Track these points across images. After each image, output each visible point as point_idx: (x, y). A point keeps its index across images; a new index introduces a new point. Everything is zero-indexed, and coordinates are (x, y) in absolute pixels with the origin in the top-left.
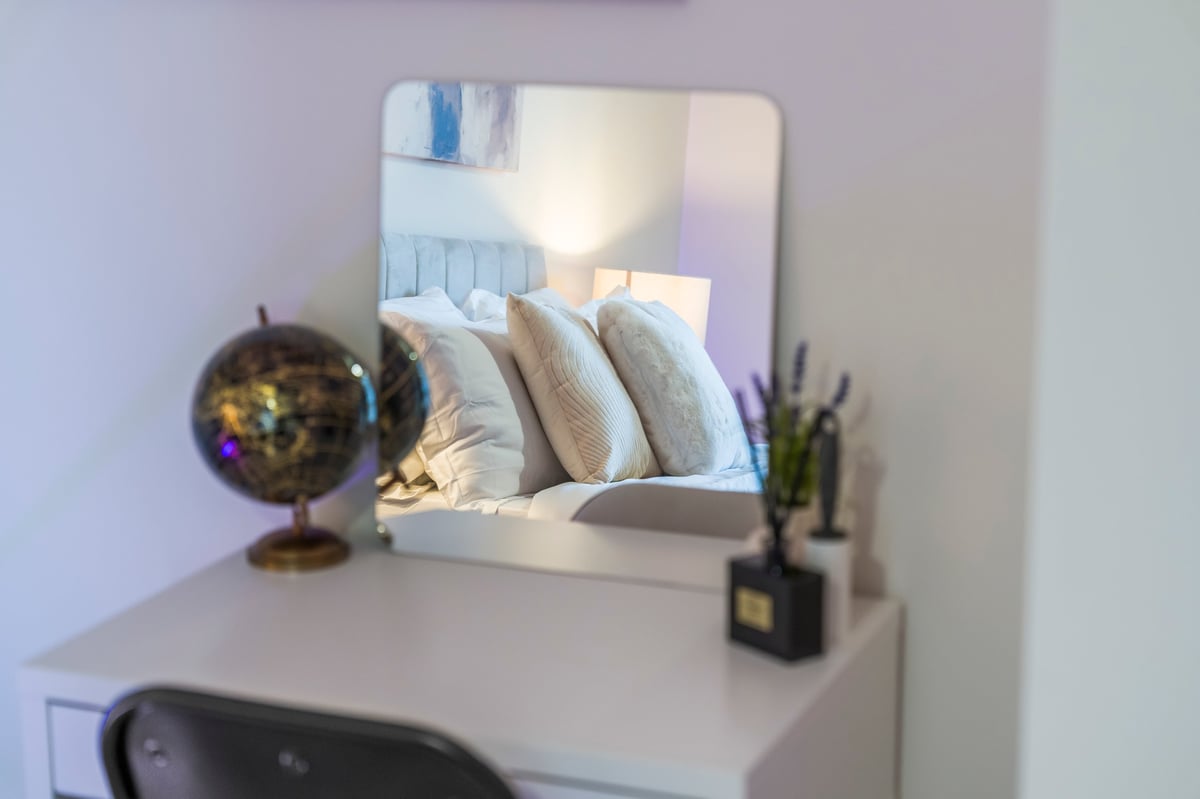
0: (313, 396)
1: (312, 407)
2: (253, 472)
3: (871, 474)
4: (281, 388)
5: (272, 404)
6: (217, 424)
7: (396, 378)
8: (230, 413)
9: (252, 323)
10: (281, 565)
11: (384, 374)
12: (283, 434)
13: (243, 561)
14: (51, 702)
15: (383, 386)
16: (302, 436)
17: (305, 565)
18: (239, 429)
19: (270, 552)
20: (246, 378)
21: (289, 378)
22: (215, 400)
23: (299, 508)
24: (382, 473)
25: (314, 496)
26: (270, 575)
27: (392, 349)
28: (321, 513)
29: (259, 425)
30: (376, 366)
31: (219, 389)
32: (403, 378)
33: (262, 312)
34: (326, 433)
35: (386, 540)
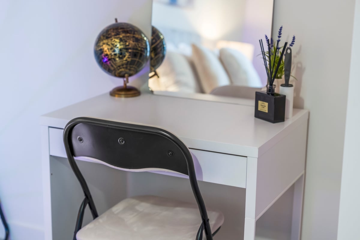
0: (131, 43)
1: (130, 46)
2: (112, 66)
3: (301, 70)
4: (121, 40)
5: (118, 45)
6: (102, 51)
7: (156, 41)
8: (105, 48)
9: (114, 22)
10: (120, 95)
11: (152, 40)
12: (121, 55)
13: (108, 95)
14: (49, 127)
15: (152, 44)
16: (127, 55)
17: (127, 96)
18: (108, 53)
19: (117, 92)
20: (111, 37)
21: (123, 37)
22: (101, 44)
23: (125, 79)
24: (151, 72)
25: (130, 75)
26: (116, 98)
27: (155, 33)
28: (132, 81)
29: (114, 51)
30: (150, 37)
31: (103, 40)
32: (158, 42)
33: (116, 20)
34: (134, 55)
35: (152, 92)
